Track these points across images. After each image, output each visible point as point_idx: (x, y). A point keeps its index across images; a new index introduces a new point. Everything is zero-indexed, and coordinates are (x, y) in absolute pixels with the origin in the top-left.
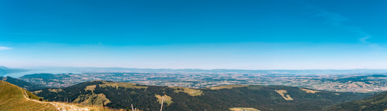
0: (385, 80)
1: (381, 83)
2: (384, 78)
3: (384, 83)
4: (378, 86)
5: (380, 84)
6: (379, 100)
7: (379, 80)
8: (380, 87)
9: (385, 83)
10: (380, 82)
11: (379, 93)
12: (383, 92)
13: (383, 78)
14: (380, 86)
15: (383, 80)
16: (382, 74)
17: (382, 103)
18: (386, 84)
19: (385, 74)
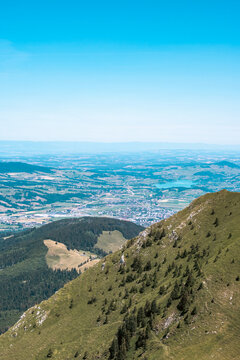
0: (34, 183)
1: (17, 196)
2: (31, 176)
3: (32, 195)
4: (5, 206)
5: (14, 201)
6: (10, 264)
7: (10, 185)
8: (13, 209)
9: (36, 195)
10: (13, 191)
11: (8, 234)
12: (27, 231)
13: (26, 176)
14: (15, 206)
15: (25, 183)
16: (24, 161)
17: (21, 277)
18: (38, 198)
19: (35, 158)
